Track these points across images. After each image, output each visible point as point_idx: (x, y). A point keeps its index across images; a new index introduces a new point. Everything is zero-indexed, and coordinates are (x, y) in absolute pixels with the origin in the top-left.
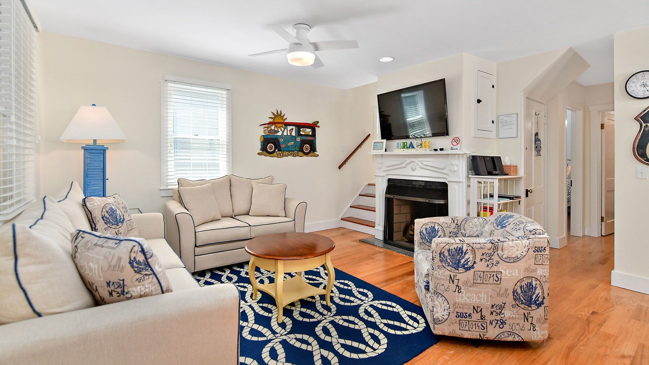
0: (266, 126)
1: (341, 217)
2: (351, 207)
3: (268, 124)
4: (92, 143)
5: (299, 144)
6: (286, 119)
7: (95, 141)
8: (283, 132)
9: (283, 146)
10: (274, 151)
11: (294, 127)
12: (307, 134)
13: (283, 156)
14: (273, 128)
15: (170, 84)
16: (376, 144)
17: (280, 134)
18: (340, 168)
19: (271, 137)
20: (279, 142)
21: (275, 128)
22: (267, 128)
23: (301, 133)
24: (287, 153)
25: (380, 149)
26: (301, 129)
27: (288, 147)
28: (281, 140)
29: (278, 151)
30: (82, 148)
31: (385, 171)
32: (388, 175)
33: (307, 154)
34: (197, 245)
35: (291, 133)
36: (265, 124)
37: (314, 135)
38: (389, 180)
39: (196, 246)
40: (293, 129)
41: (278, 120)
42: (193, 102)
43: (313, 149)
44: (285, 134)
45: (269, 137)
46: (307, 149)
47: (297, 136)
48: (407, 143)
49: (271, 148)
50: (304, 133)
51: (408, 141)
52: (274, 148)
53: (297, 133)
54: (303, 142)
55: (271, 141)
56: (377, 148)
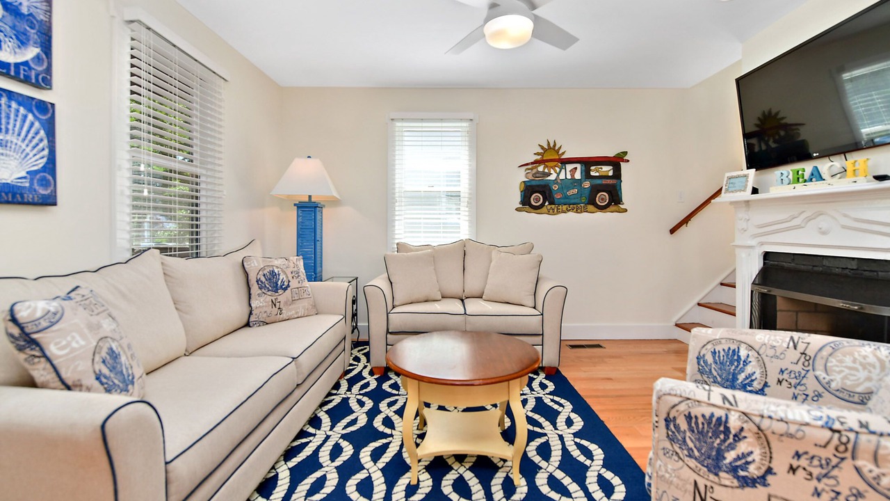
0: (530, 167)
1: (675, 319)
2: (699, 304)
3: (532, 163)
4: (307, 200)
5: (587, 193)
6: (563, 153)
7: (310, 197)
8: (558, 174)
9: (557, 196)
10: (542, 205)
11: (578, 166)
12: (604, 174)
13: (558, 212)
14: (541, 169)
15: (398, 124)
16: (732, 181)
17: (553, 177)
18: (672, 231)
19: (538, 183)
20: (550, 190)
21: (544, 169)
22: (531, 169)
23: (593, 174)
24: (565, 207)
25: (740, 191)
26: (592, 168)
27: (567, 197)
28: (555, 187)
29: (550, 204)
30: (295, 205)
31: (755, 236)
32: (762, 244)
33: (602, 208)
34: (390, 331)
35: (572, 175)
36: (527, 164)
37: (617, 175)
38: (767, 255)
39: (388, 332)
40: (576, 168)
41: (551, 156)
42: (424, 143)
43: (615, 199)
44: (562, 176)
45: (534, 183)
46: (602, 199)
47: (583, 180)
48: (804, 170)
49: (537, 200)
50: (597, 174)
51: (807, 167)
52: (541, 200)
53: (584, 173)
54: (595, 190)
55: (537, 189)
56: (733, 189)
